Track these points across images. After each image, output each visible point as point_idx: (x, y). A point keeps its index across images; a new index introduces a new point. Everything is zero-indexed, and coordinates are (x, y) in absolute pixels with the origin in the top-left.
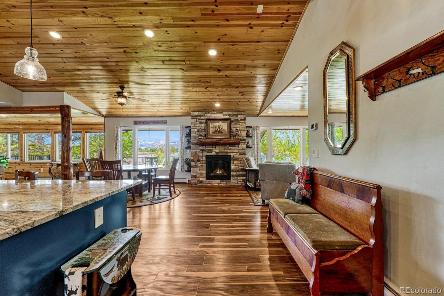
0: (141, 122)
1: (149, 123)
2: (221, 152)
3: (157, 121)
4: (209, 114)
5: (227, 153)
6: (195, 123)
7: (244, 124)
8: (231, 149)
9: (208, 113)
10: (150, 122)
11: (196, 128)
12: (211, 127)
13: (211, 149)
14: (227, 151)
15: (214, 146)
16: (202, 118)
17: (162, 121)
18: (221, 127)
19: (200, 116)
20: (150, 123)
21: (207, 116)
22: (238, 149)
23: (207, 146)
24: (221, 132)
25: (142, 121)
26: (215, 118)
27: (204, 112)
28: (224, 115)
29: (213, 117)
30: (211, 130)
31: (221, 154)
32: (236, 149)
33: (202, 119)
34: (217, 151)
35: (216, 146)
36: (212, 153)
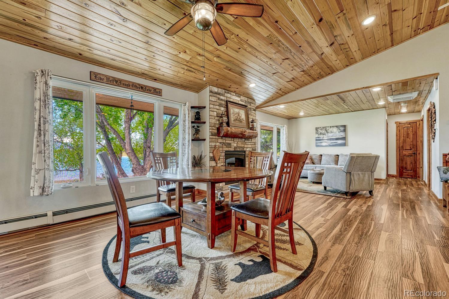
0: (111, 79)
1: (129, 85)
2: (239, 147)
3: (146, 86)
4: (229, 95)
5: (244, 147)
6: (215, 103)
7: (255, 115)
8: (247, 143)
9: (228, 93)
10: (131, 84)
11: (216, 110)
12: (232, 113)
13: (230, 142)
14: (243, 145)
15: (233, 139)
16: (222, 97)
17: (153, 88)
18: (240, 115)
19: (219, 94)
20: (131, 87)
21: (226, 97)
22: (251, 143)
23: (227, 139)
24: (240, 121)
25: (112, 77)
26: (234, 101)
27: (224, 91)
28: (241, 100)
29: (231, 100)
30: (232, 116)
31: (239, 150)
32: (250, 144)
33: (222, 100)
34: (235, 145)
35: (235, 139)
36: (230, 147)
